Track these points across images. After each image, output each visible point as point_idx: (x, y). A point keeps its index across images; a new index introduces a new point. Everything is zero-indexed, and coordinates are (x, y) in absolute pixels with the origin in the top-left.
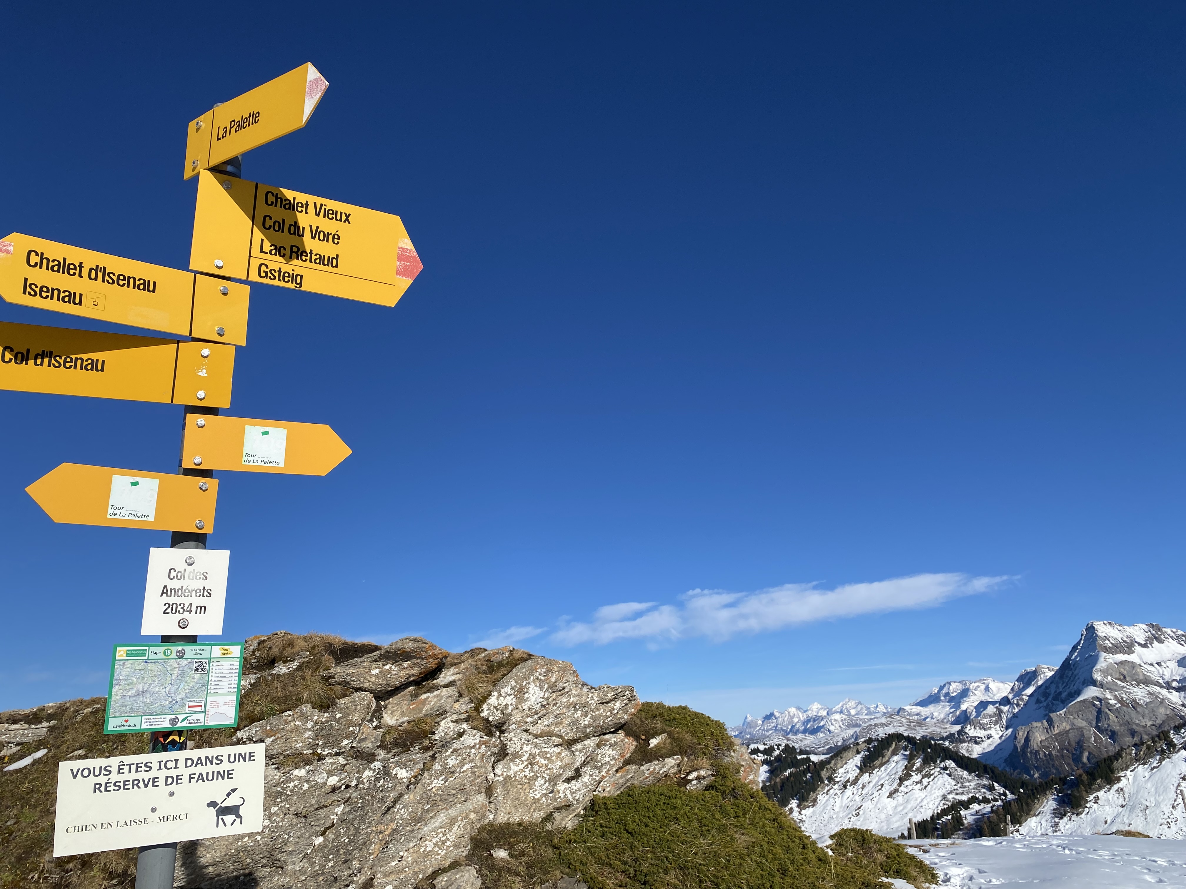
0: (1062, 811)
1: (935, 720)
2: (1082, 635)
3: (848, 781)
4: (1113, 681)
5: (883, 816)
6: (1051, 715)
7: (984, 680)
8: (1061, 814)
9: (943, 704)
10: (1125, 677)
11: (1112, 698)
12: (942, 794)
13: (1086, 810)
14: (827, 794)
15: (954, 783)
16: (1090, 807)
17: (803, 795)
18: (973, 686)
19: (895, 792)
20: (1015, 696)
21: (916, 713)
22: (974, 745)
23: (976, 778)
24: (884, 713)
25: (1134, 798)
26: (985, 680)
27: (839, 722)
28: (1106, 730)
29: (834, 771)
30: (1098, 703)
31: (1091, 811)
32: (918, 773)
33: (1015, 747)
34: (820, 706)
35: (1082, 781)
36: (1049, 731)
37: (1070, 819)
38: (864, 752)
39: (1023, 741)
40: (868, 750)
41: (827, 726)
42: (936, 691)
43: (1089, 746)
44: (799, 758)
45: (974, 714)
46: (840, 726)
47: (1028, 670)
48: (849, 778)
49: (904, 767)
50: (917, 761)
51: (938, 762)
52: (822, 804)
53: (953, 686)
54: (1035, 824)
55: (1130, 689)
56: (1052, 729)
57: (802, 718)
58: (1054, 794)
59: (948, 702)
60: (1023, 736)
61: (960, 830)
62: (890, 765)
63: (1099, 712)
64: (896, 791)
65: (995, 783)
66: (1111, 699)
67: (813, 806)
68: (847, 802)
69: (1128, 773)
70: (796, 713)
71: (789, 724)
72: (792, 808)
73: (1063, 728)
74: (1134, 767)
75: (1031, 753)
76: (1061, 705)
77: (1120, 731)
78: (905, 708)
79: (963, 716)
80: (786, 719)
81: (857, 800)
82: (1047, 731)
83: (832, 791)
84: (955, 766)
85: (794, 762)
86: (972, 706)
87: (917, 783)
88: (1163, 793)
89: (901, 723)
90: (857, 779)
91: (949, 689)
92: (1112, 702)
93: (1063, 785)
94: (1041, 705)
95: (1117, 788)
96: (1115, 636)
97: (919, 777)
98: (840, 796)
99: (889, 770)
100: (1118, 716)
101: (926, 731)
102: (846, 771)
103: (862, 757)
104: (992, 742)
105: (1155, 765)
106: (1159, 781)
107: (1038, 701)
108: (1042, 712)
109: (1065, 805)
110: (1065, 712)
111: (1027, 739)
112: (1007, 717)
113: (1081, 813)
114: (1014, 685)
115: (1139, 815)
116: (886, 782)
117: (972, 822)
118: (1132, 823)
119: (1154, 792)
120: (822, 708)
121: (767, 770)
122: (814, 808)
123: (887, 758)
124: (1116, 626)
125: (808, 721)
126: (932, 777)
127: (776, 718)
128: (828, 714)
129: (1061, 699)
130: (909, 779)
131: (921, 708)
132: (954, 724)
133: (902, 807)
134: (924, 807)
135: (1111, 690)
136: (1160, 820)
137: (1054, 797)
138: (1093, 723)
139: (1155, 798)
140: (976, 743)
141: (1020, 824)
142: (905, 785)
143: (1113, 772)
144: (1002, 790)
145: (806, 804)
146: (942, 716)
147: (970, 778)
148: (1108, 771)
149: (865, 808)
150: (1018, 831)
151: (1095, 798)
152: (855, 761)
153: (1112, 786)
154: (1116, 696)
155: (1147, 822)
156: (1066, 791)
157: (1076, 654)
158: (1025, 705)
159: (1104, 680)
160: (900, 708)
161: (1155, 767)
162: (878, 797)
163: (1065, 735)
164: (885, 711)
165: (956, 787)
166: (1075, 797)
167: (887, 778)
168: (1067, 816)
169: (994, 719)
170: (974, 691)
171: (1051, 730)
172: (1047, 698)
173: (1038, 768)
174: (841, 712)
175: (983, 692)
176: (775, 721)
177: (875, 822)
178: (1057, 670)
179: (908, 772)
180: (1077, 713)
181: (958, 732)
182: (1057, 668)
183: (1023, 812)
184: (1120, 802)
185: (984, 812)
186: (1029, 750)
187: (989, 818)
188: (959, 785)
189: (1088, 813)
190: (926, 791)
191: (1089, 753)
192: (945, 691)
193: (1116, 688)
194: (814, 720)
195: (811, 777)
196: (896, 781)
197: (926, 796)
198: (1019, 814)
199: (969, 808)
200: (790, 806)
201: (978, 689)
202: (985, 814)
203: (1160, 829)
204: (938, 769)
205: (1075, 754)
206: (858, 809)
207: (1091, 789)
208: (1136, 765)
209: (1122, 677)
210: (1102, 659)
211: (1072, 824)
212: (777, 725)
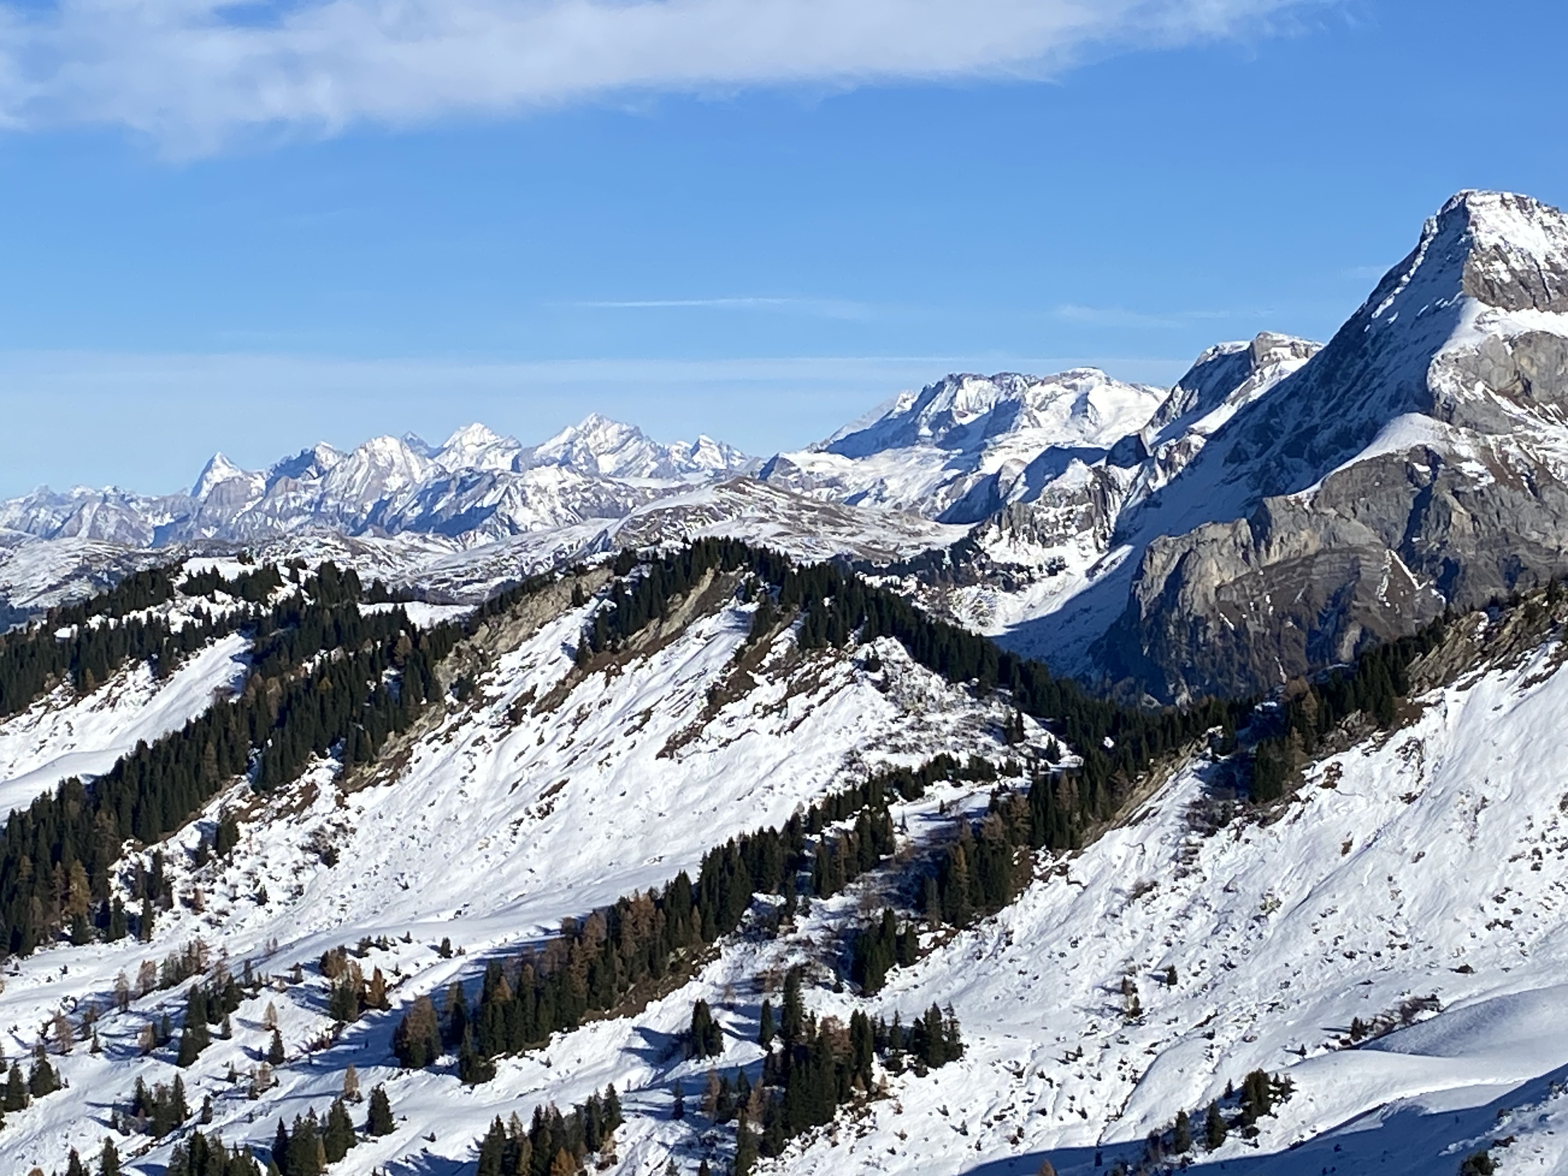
0: (1218, 812)
1: (887, 507)
2: (1423, 238)
3: (529, 697)
4: (1489, 399)
5: (633, 818)
6: (1269, 502)
7: (1074, 375)
8: (1211, 819)
9: (925, 450)
10: (1528, 387)
11: (1473, 455)
12: (846, 747)
13: (1295, 807)
14: (449, 740)
15: (892, 711)
16: (1308, 799)
17: (358, 741)
18: (1032, 395)
19: (686, 740)
20: (1164, 437)
21: (828, 476)
22: (1001, 594)
23: (968, 699)
24: (717, 472)
25: (1451, 773)
26: (1080, 375)
27: (551, 497)
28: (1435, 558)
29: (485, 662)
30: (1427, 469)
31: (1308, 812)
32: (777, 677)
33: (1134, 602)
34: (490, 439)
35: (1301, 715)
36: (1252, 556)
37: (1237, 838)
38: (601, 600)
39: (1162, 586)
40: (616, 593)
41: (503, 509)
42: (908, 406)
43: (1368, 610)
44: (363, 613)
45: (1021, 490)
46: (553, 512)
47: (1227, 347)
48: (534, 688)
49: (730, 656)
50: (780, 637)
51: (852, 642)
52: (423, 774)
53: (970, 391)
54: (1123, 851)
55: (1534, 428)
56: (1263, 549)
57: (419, 478)
58: (1204, 758)
59: (939, 445)
60: (1164, 569)
61: (879, 865)
62: (683, 648)
63: (1424, 497)
64: (693, 733)
65: (1025, 717)
66: (1468, 460)
67: (392, 780)
68: (514, 767)
69: (1451, 693)
70: (398, 460)
71: (366, 496)
72: (313, 786)
73: (1297, 546)
74: (1471, 674)
75: (1180, 624)
76: (1308, 471)
77: (1475, 566)
78: (791, 457)
79: (984, 496)
80: (359, 476)
81: (552, 763)
82: (1246, 557)
83: (465, 730)
84: (906, 656)
85: (346, 624)
86: (1020, 462)
87: (769, 710)
88: (1543, 758)
89: (767, 510)
90: (561, 691)
91: (951, 401)
92: (1470, 468)
93: (1238, 728)
94: (1244, 468)
95: (1403, 743)
96: (1528, 247)
97: (781, 688)
98: (495, 746)
99: (678, 663)
100: (1480, 515)
101: (849, 539)
102: (527, 662)
103: (591, 618)
104: (1064, 585)
105: (1538, 669)
106: (1539, 722)
107: (1237, 456)
108: (1243, 490)
109: (1233, 791)
110: (1317, 492)
111: (1176, 581)
112: (1124, 504)
113: (1277, 818)
114: (1170, 399)
115: (1454, 826)
116: (663, 705)
117: (921, 842)
118: (1427, 851)
119: (1517, 756)
120: (497, 446)
121: (242, 650)
122: (396, 785)
123: (678, 625)
124: (1538, 212)
125: (441, 489)
126: (823, 692)
127: (321, 473)
128: (515, 466)
129: (1311, 451)
130: (741, 697)
131: (848, 462)
132: (949, 522)
133: (702, 790)
134: (777, 789)
135: (1475, 428)
136: (1515, 843)
137: (1201, 764)
138: (1394, 536)
139: (1515, 774)
140: (1010, 586)
141: (1076, 847)
142: (726, 717)
143: (1402, 689)
144: (1045, 740)
145: (367, 771)
146: (914, 493)
147: (949, 697)
148: (1389, 686)
149: (575, 787)
150: (1064, 871)
151: (1329, 769)
152: (563, 631)
153: (1392, 734)
154: (1488, 448)
155: (1472, 848)
156: (1242, 748)
157: (1390, 302)
158: (1191, 465)
159: (1460, 393)
160: (776, 458)
161: (1536, 679)
162: (624, 755)
163: (1299, 569)
164: (722, 466)
165: (896, 728)
166: (1266, 764)
167: (667, 691)
168: (1231, 825)
169: (1082, 508)
170: (1036, 413)
171: (1258, 551)
172: (1268, 444)
173: (1190, 675)
174: (565, 462)
175: (1066, 417)
176: (318, 482)
177: (603, 836)
178: (1318, 354)
179: (742, 674)
180: (1353, 499)
181: (953, 546)
182: (1319, 345)
183: (1093, 811)
184: (1405, 784)
185: (967, 810)
186: (1175, 615)
187: (976, 829)
188: (909, 720)
189: (1298, 817)
190: (793, 740)
191: (1364, 633)
192: (939, 404)
193: (1494, 423)
194: (463, 486)
195: (395, 678)
196: (697, 702)
197: (793, 753)
198: (1077, 817)
199: (921, 794)
200: (306, 778)
201: (1052, 406)
202: (968, 815)
203: (1506, 870)
204: (847, 666)
205: (1318, 634)
206: (549, 794)
207: (1321, 741)
208: (1481, 670)
209: (1519, 388)
210: (1468, 323)
211: (1241, 852)
212: (323, 496)
